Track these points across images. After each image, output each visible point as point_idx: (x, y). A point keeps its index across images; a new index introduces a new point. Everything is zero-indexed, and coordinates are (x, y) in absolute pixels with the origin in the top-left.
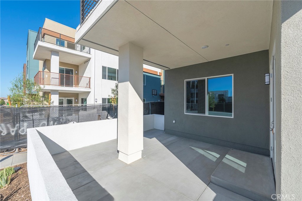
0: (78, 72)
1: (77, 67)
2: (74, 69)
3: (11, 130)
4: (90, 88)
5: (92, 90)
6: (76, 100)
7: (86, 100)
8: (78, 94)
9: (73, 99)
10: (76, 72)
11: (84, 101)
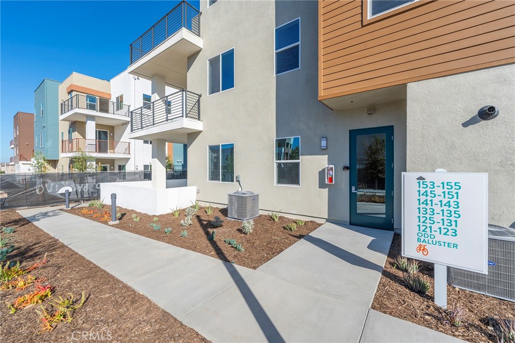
0: (113, 134)
1: (112, 128)
2: (108, 131)
3: (79, 187)
4: (129, 154)
5: (132, 156)
6: (112, 168)
7: (124, 166)
8: (114, 160)
9: (108, 166)
10: (112, 134)
11: (121, 168)
